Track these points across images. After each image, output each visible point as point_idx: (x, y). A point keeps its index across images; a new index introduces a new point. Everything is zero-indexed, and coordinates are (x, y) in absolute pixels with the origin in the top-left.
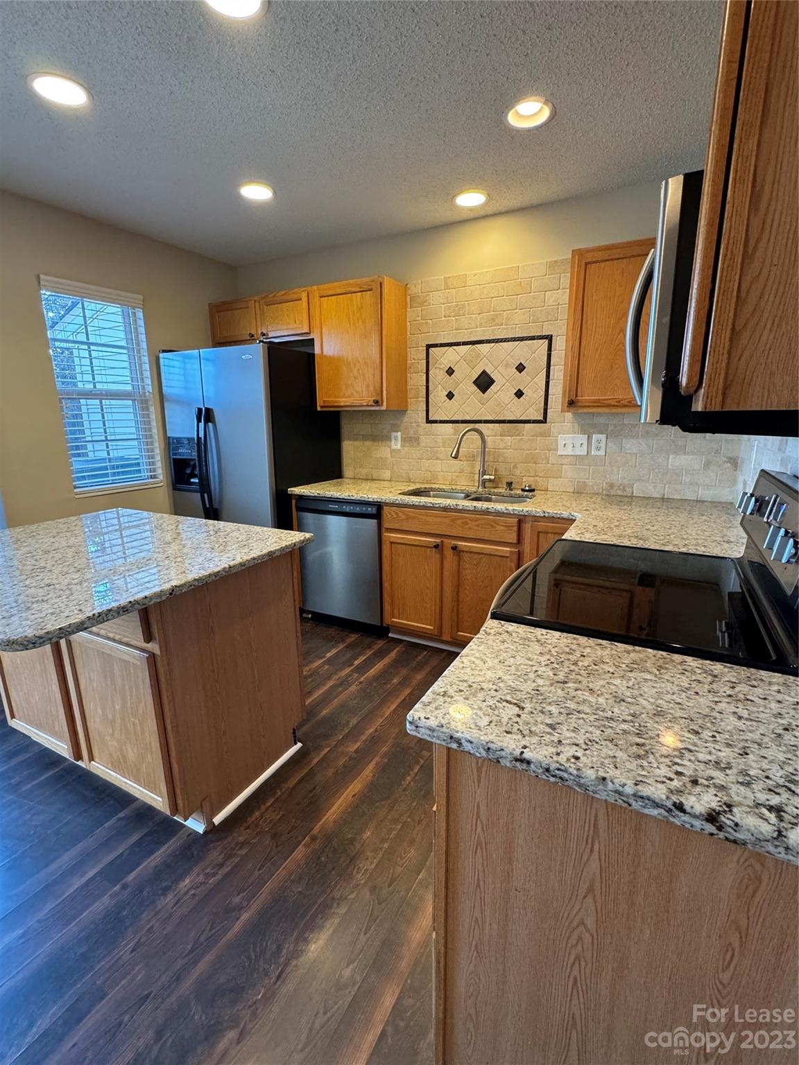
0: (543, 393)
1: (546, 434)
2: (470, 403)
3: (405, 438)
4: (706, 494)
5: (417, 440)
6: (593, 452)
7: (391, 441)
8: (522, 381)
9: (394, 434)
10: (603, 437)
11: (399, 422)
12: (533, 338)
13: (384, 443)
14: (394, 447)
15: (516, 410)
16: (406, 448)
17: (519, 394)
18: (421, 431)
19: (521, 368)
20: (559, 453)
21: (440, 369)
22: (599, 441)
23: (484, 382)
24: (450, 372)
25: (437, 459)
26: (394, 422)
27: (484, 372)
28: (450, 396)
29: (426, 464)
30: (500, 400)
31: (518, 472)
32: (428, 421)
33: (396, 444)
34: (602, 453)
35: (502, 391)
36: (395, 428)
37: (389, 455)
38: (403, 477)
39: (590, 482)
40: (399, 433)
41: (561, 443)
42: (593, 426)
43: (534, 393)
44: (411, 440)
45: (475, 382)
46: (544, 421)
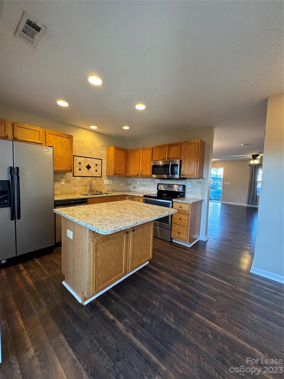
0: (101, 171)
1: (102, 180)
2: (85, 172)
3: (66, 181)
4: (125, 189)
5: (70, 181)
6: (110, 183)
7: (61, 182)
8: (97, 168)
9: (62, 180)
10: (111, 180)
11: (64, 176)
12: (99, 159)
13: (58, 183)
14: (62, 183)
15: (96, 174)
16: (66, 184)
17: (96, 171)
18: (71, 179)
19: (96, 165)
20: (104, 184)
21: (77, 162)
22: (111, 181)
23: (88, 167)
24: (80, 163)
25: (76, 186)
26: (62, 176)
27: (88, 165)
28: (80, 170)
29: (73, 188)
30: (92, 171)
31: (96, 188)
32: (73, 176)
33: (63, 183)
34: (111, 183)
35: (93, 169)
36: (62, 178)
37: (60, 186)
38: (65, 193)
39: (110, 189)
40: (64, 179)
41: (104, 182)
42: (109, 178)
43: (99, 171)
44: (68, 181)
45: (86, 167)
46: (101, 177)
